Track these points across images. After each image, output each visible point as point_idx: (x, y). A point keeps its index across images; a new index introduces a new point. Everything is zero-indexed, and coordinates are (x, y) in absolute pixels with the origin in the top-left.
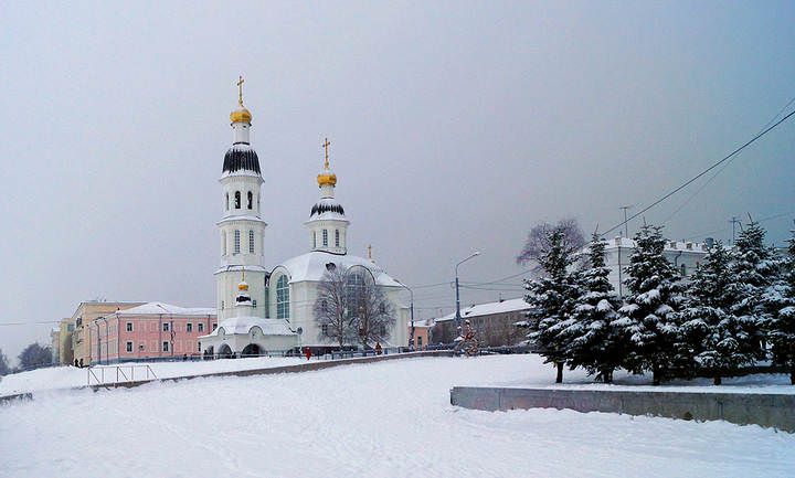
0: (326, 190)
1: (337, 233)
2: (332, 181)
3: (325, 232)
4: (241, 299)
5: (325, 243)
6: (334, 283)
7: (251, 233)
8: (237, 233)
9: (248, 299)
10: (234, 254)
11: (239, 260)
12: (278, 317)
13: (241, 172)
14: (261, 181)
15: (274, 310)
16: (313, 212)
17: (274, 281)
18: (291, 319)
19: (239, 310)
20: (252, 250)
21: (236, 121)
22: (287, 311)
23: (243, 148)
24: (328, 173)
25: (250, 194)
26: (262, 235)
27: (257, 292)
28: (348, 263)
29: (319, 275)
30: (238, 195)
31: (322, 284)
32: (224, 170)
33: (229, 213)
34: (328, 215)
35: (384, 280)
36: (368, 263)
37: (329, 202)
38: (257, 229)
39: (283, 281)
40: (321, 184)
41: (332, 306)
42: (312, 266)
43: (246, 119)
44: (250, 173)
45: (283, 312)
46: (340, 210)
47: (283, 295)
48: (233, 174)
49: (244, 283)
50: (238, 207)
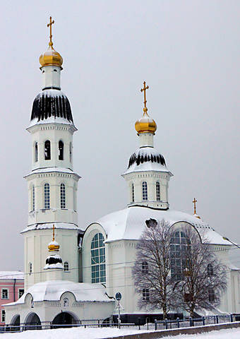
0: (145, 138)
1: (158, 186)
2: (152, 128)
3: (145, 186)
4: (51, 261)
5: (145, 197)
6: (155, 242)
7: (63, 187)
8: (47, 187)
9: (59, 261)
10: (43, 211)
11: (49, 216)
12: (93, 281)
13: (51, 119)
14: (73, 129)
15: (88, 272)
16: (131, 162)
17: (87, 240)
18: (107, 284)
19: (48, 274)
20: (63, 205)
21: (46, 65)
22: (103, 273)
23: (53, 93)
24: (146, 119)
25: (61, 144)
26: (75, 189)
27: (69, 252)
28: (171, 219)
29: (138, 233)
30: (47, 144)
31: (142, 243)
32: (32, 118)
33: (38, 165)
34: (148, 166)
35: (212, 237)
36: (192, 219)
37: (148, 152)
38: (69, 182)
39: (98, 240)
40: (140, 132)
42: (131, 223)
43: (57, 62)
44: (61, 120)
45: (98, 276)
46: (161, 160)
47: (98, 256)
48: (41, 122)
49: (55, 243)
50: (48, 158)
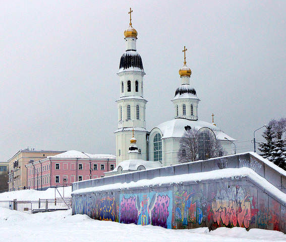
0: (184, 79)
1: (192, 107)
2: (188, 74)
3: (184, 107)
4: (132, 149)
5: (184, 113)
6: (190, 139)
7: (138, 107)
8: (129, 107)
9: (137, 149)
10: (127, 120)
11: (130, 124)
12: (155, 160)
13: (131, 69)
14: (143, 74)
15: (152, 155)
16: (177, 93)
17: (152, 137)
18: (163, 161)
19: (130, 156)
20: (138, 118)
21: (128, 36)
22: (161, 156)
23: (132, 53)
24: (186, 68)
25: (137, 83)
26: (145, 108)
27: (141, 144)
28: (197, 126)
29: (181, 133)
30: (129, 82)
31: (183, 140)
32: (120, 67)
33: (123, 94)
34: (186, 96)
35: (221, 136)
36: (211, 126)
37: (186, 87)
38: (141, 104)
39: (158, 137)
40: (182, 75)
41: (188, 152)
42: (176, 128)
43: (134, 35)
44: (137, 69)
45: (158, 157)
46: (193, 92)
47: (157, 146)
48: (126, 70)
49: (134, 139)
50: (129, 90)
